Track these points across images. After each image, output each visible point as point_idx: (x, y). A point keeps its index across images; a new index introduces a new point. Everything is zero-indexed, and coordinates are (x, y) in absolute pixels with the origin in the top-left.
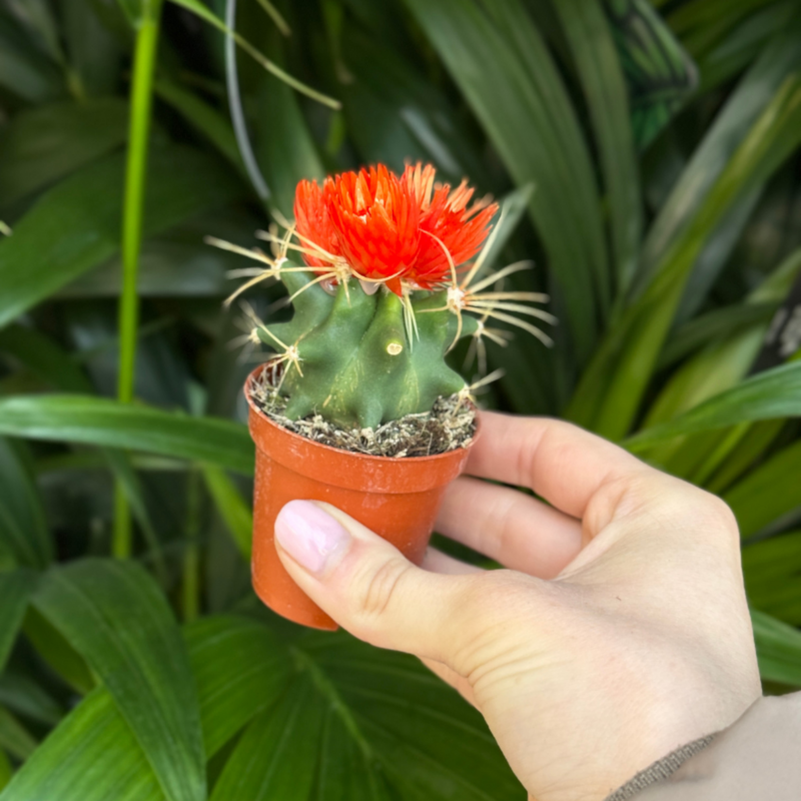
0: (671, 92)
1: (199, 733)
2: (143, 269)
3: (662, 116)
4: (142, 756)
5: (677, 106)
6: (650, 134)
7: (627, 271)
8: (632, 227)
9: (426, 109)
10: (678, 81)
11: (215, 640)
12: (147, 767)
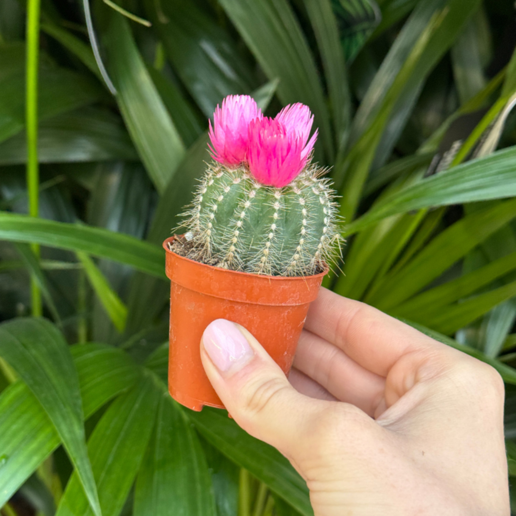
0: (365, 25)
1: (80, 402)
2: (39, 146)
3: (360, 40)
4: (45, 417)
5: (369, 33)
6: (354, 52)
7: (343, 137)
8: (346, 111)
9: (213, 40)
10: (369, 17)
11: (91, 355)
12: (49, 423)
